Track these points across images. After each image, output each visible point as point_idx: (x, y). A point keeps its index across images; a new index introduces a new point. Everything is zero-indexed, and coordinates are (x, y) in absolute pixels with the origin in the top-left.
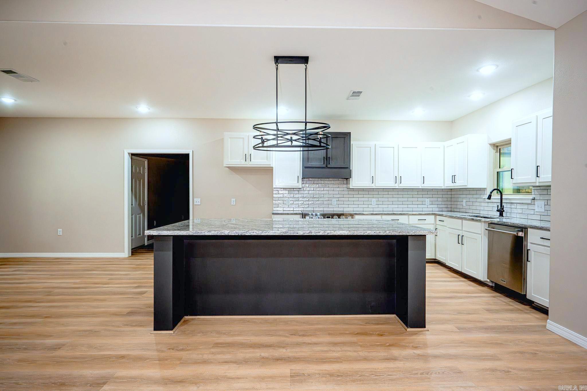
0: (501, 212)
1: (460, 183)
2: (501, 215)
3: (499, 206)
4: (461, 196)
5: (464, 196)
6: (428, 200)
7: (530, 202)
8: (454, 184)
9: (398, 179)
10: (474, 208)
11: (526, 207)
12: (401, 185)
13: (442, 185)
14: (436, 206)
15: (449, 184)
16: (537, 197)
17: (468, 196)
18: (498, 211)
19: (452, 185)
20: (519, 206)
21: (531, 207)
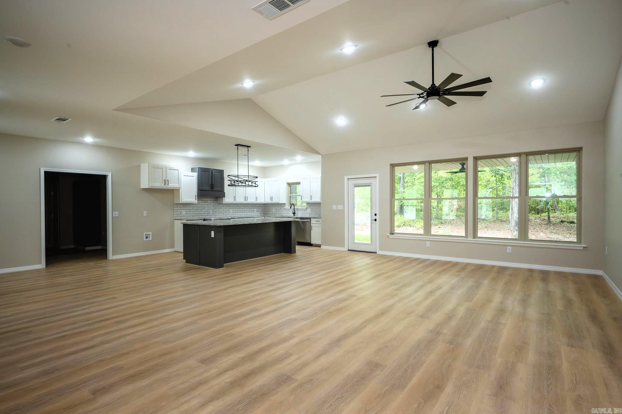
0: (294, 213)
1: (275, 201)
2: (294, 215)
3: (293, 211)
4: (272, 207)
5: (273, 207)
6: (255, 210)
7: (305, 209)
8: (272, 201)
9: (246, 198)
10: (279, 213)
11: (304, 211)
12: (247, 201)
13: (264, 202)
14: (259, 213)
15: (268, 201)
16: (308, 207)
17: (275, 207)
18: (293, 213)
19: (271, 201)
20: (301, 211)
21: (306, 211)
